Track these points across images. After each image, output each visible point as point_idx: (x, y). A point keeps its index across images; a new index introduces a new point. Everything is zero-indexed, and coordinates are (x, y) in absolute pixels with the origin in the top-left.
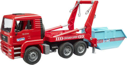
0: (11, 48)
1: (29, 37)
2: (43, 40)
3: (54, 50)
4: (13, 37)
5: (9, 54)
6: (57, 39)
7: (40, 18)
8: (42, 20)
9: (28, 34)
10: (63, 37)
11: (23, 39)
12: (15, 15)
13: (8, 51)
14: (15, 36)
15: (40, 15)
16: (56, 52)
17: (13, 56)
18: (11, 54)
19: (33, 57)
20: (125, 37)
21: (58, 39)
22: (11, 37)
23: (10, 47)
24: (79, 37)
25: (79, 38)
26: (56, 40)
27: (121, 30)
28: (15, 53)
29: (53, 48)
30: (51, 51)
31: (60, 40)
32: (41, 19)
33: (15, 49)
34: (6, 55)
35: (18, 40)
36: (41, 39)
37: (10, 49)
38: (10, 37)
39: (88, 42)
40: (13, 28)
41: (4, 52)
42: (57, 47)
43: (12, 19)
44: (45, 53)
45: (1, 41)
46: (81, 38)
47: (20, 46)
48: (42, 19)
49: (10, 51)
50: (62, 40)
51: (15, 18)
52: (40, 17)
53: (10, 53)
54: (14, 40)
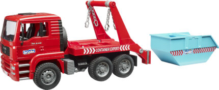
0: (15, 64)
1: (41, 48)
2: (63, 52)
3: (81, 69)
4: (18, 48)
5: (12, 73)
6: (85, 51)
7: (58, 20)
8: (61, 23)
9: (40, 43)
10: (95, 49)
11: (32, 51)
12: (21, 15)
13: (10, 69)
14: (21, 46)
15: (58, 15)
16: (84, 71)
17: (18, 77)
18: (14, 74)
19: (48, 78)
20: (216, 47)
21: (87, 51)
22: (14, 48)
23: (13, 62)
24: (120, 48)
25: (121, 50)
26: (84, 53)
27: (210, 37)
28: (21, 72)
29: (79, 65)
30: (76, 69)
31: (90, 53)
32: (60, 20)
33: (21, 65)
34: (8, 75)
35: (25, 53)
36: (61, 51)
37: (14, 66)
38: (12, 48)
39: (136, 57)
40: (17, 34)
41: (5, 71)
42: (86, 64)
43: (16, 21)
44: (66, 73)
45: (2, 54)
46: (124, 50)
47: (28, 62)
48: (62, 21)
49: (13, 68)
50: (93, 53)
51: (21, 19)
52: (59, 18)
53: (14, 72)
54: (19, 52)
